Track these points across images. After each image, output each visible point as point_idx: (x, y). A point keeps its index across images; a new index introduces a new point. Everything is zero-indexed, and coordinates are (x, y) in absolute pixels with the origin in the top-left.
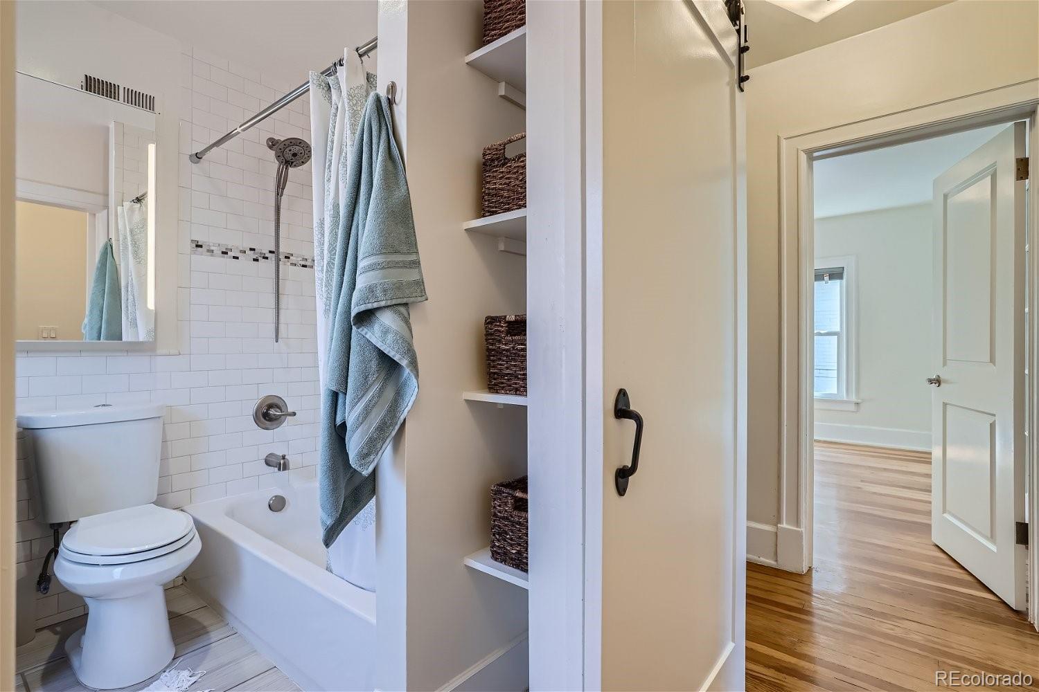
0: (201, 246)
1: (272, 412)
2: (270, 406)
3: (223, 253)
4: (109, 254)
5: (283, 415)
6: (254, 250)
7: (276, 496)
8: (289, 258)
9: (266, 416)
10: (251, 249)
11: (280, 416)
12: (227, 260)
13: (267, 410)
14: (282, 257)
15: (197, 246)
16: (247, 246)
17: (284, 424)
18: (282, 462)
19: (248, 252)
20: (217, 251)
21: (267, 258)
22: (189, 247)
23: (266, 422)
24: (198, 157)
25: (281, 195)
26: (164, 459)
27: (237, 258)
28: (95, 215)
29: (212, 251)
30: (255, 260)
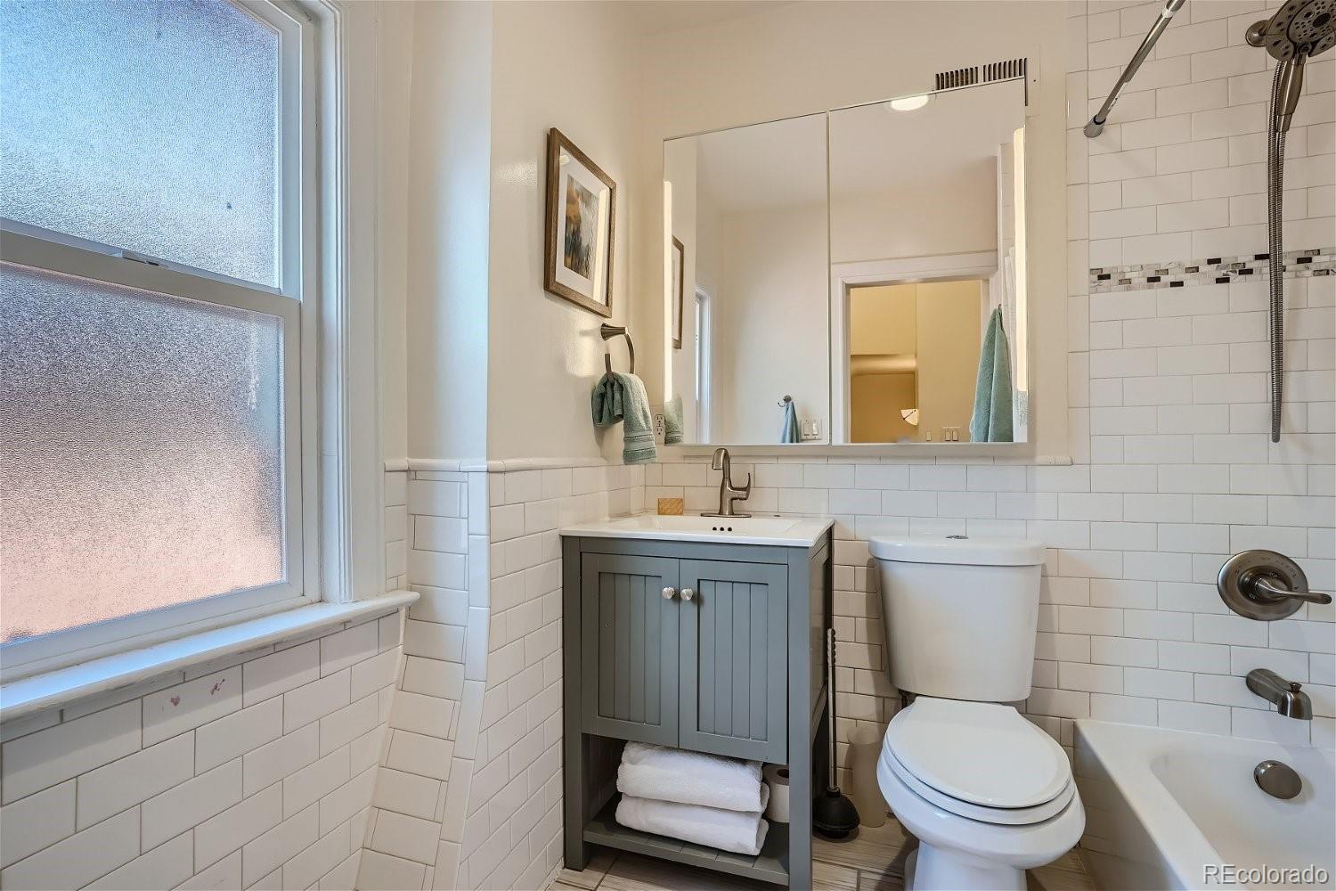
0: (1108, 277)
1: (1264, 585)
2: (1261, 572)
3: (1151, 280)
4: (998, 325)
5: (1295, 597)
6: (1218, 261)
7: (1274, 763)
8: (1309, 260)
9: (1249, 590)
10: (1210, 262)
11: (1287, 597)
12: (1161, 292)
13: (1253, 579)
14: (1289, 262)
15: (1101, 277)
16: (1200, 257)
17: (1296, 615)
18: (1290, 697)
19: (1204, 268)
20: (1138, 278)
21: (1250, 272)
22: (1085, 280)
23: (1250, 603)
24: (1098, 121)
25: (1286, 128)
26: (1044, 631)
27: (1180, 284)
28: (988, 280)
29: (1129, 281)
30: (1219, 281)
